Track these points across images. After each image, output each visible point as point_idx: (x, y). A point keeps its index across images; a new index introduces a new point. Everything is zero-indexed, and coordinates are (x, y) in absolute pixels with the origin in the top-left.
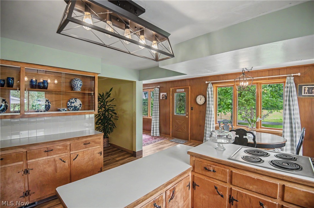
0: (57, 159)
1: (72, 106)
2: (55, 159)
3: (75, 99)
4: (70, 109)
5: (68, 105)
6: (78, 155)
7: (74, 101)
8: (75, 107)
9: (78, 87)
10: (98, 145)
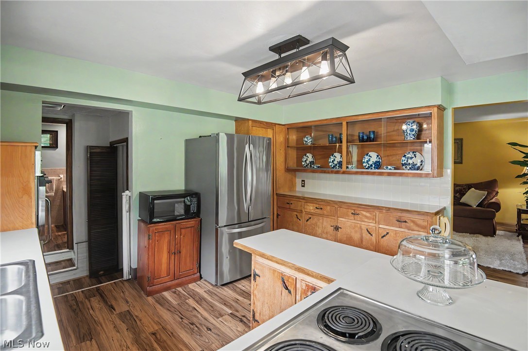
0: (364, 227)
1: (409, 163)
2: (361, 227)
3: (413, 153)
4: (406, 167)
5: (403, 162)
6: (388, 233)
7: (413, 156)
8: (414, 165)
9: (408, 135)
10: (422, 230)
